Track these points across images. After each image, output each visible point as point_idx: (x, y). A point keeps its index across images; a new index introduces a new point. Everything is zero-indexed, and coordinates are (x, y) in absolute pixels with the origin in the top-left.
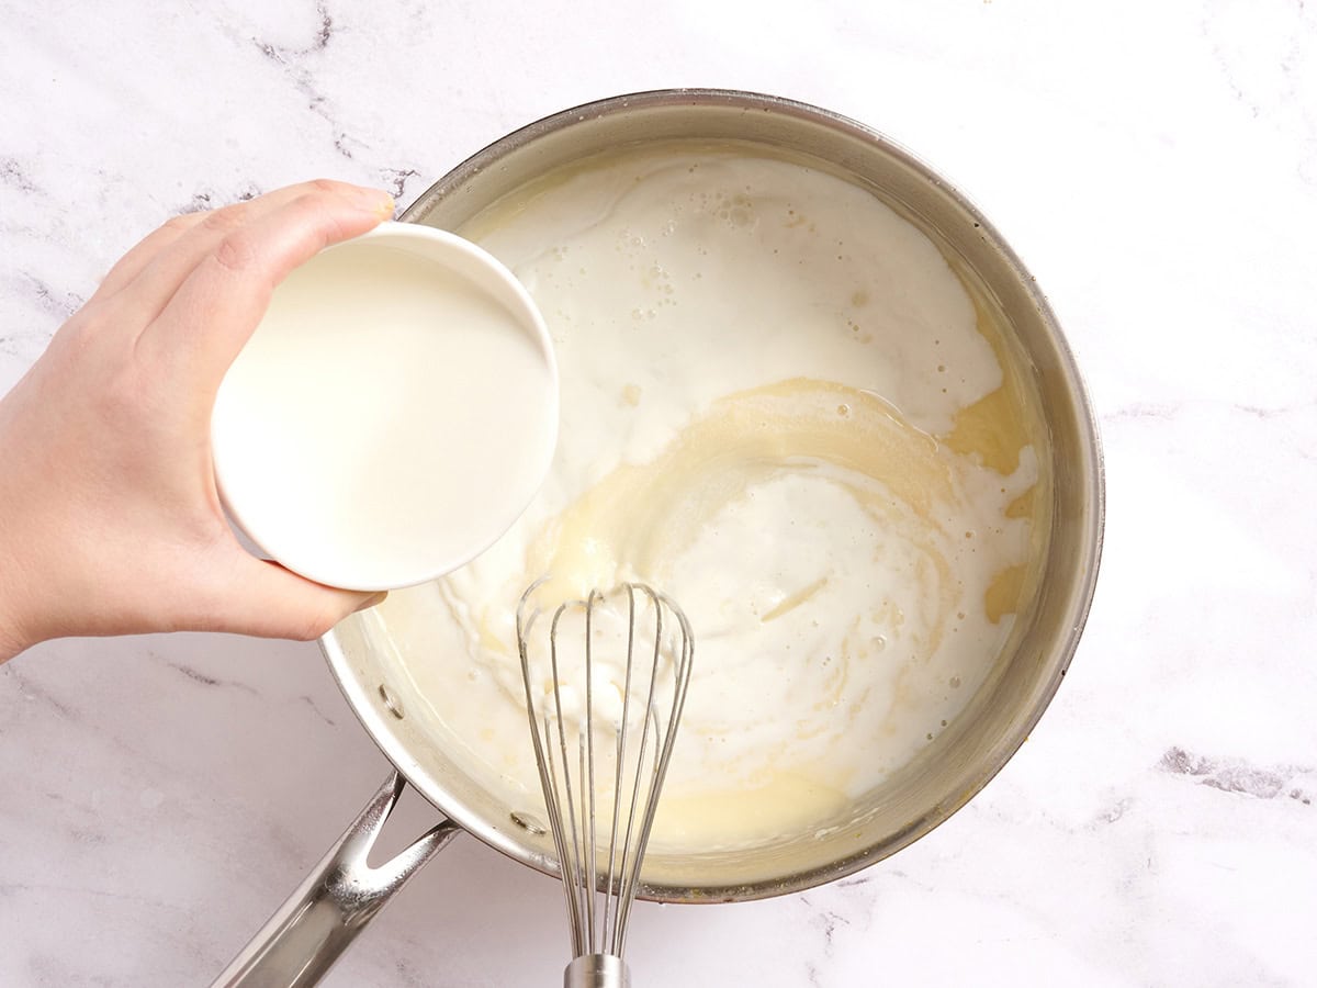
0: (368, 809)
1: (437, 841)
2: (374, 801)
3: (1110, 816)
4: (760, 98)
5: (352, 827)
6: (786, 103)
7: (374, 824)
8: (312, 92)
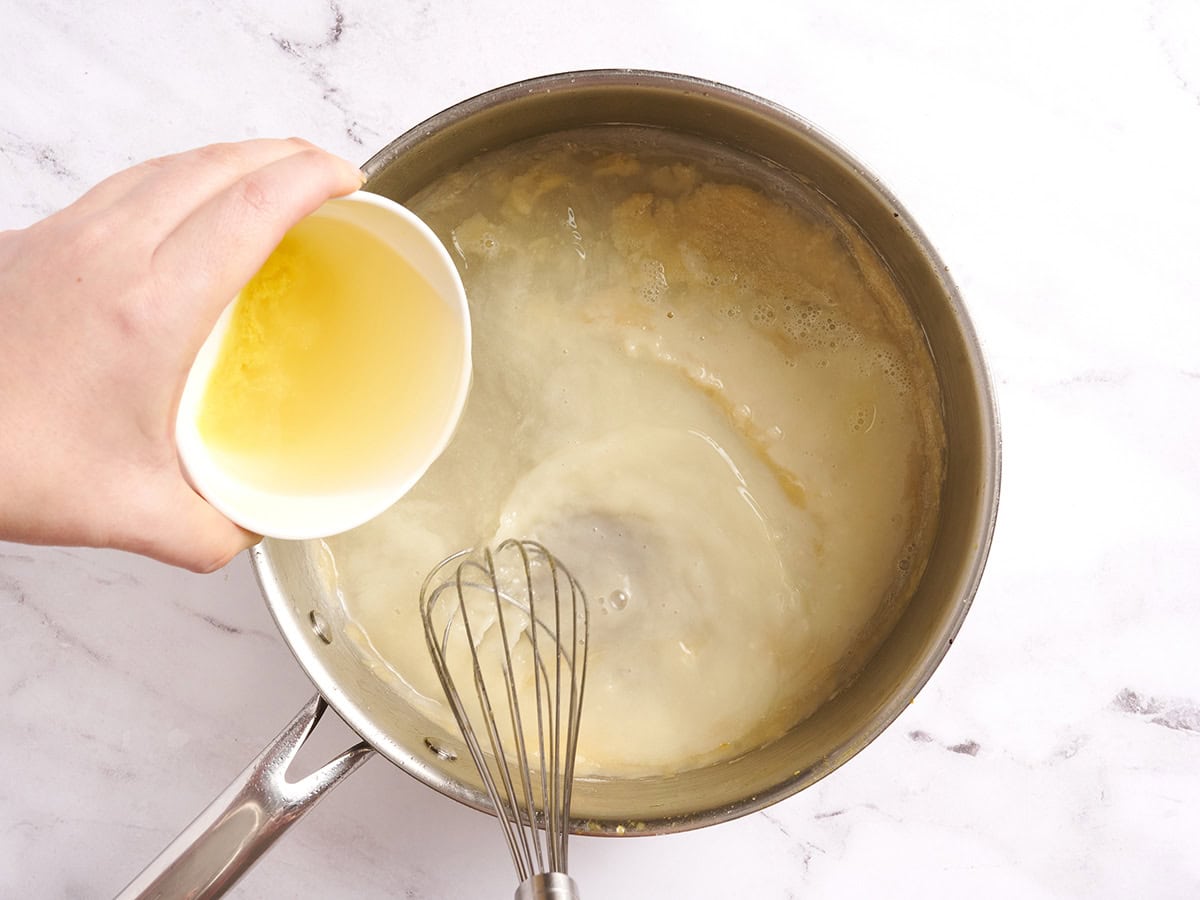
0: (290, 726)
1: (352, 761)
2: (296, 720)
3: (1066, 752)
4: (699, 82)
5: (274, 743)
6: (724, 89)
7: (295, 741)
8: (325, 83)
